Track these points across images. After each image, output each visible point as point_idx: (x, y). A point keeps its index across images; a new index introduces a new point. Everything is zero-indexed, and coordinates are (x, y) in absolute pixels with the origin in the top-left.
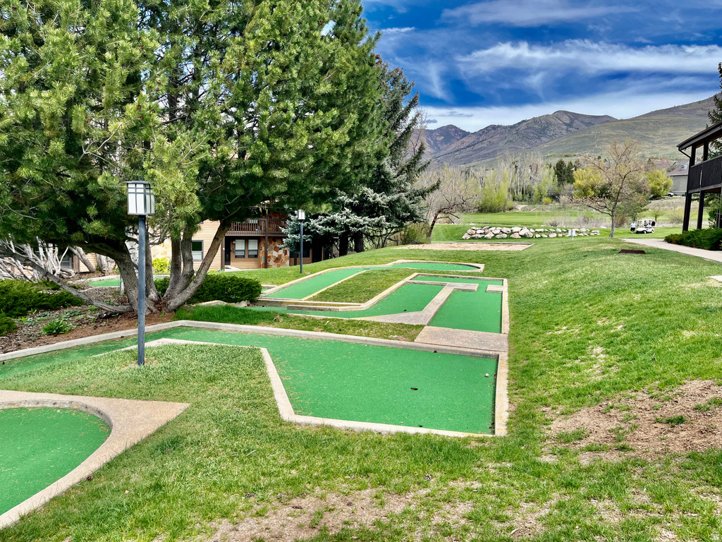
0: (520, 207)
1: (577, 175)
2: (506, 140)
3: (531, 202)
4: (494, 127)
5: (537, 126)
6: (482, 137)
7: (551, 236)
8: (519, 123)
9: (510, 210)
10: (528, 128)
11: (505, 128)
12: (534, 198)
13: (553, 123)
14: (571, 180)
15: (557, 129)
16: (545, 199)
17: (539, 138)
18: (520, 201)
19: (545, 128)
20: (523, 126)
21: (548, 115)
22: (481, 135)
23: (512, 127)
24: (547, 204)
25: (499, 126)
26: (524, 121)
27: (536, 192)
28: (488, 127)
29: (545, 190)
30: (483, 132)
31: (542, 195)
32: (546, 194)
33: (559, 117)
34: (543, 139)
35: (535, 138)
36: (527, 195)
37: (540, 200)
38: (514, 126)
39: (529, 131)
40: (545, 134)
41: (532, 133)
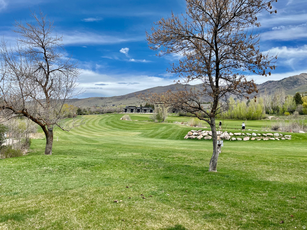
0: (270, 117)
1: (304, 100)
2: (276, 87)
3: (278, 115)
4: (270, 82)
5: (292, 80)
6: (264, 86)
7: (245, 139)
8: (283, 79)
9: (264, 118)
10: (287, 81)
11: (276, 82)
12: (280, 112)
13: (300, 79)
14: (302, 103)
15: (302, 82)
16: (286, 113)
17: (293, 86)
18: (272, 114)
19: (296, 81)
20: (285, 81)
21: (298, 75)
22: (263, 85)
23: (279, 81)
24: (287, 115)
25: (272, 81)
26: (285, 78)
27: (281, 110)
28: (267, 82)
29: (286, 108)
30: (265, 84)
31: (284, 111)
32: (287, 110)
33: (303, 76)
34: (295, 86)
35: (291, 86)
36: (276, 111)
37: (283, 114)
38: (280, 81)
39: (288, 82)
40: (296, 84)
41: (289, 83)
